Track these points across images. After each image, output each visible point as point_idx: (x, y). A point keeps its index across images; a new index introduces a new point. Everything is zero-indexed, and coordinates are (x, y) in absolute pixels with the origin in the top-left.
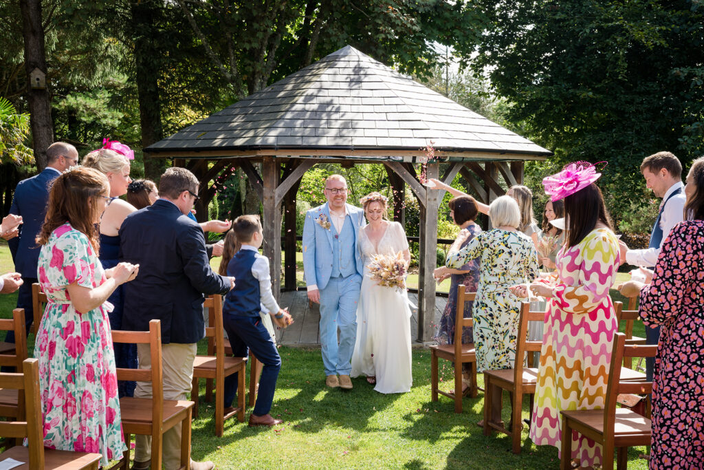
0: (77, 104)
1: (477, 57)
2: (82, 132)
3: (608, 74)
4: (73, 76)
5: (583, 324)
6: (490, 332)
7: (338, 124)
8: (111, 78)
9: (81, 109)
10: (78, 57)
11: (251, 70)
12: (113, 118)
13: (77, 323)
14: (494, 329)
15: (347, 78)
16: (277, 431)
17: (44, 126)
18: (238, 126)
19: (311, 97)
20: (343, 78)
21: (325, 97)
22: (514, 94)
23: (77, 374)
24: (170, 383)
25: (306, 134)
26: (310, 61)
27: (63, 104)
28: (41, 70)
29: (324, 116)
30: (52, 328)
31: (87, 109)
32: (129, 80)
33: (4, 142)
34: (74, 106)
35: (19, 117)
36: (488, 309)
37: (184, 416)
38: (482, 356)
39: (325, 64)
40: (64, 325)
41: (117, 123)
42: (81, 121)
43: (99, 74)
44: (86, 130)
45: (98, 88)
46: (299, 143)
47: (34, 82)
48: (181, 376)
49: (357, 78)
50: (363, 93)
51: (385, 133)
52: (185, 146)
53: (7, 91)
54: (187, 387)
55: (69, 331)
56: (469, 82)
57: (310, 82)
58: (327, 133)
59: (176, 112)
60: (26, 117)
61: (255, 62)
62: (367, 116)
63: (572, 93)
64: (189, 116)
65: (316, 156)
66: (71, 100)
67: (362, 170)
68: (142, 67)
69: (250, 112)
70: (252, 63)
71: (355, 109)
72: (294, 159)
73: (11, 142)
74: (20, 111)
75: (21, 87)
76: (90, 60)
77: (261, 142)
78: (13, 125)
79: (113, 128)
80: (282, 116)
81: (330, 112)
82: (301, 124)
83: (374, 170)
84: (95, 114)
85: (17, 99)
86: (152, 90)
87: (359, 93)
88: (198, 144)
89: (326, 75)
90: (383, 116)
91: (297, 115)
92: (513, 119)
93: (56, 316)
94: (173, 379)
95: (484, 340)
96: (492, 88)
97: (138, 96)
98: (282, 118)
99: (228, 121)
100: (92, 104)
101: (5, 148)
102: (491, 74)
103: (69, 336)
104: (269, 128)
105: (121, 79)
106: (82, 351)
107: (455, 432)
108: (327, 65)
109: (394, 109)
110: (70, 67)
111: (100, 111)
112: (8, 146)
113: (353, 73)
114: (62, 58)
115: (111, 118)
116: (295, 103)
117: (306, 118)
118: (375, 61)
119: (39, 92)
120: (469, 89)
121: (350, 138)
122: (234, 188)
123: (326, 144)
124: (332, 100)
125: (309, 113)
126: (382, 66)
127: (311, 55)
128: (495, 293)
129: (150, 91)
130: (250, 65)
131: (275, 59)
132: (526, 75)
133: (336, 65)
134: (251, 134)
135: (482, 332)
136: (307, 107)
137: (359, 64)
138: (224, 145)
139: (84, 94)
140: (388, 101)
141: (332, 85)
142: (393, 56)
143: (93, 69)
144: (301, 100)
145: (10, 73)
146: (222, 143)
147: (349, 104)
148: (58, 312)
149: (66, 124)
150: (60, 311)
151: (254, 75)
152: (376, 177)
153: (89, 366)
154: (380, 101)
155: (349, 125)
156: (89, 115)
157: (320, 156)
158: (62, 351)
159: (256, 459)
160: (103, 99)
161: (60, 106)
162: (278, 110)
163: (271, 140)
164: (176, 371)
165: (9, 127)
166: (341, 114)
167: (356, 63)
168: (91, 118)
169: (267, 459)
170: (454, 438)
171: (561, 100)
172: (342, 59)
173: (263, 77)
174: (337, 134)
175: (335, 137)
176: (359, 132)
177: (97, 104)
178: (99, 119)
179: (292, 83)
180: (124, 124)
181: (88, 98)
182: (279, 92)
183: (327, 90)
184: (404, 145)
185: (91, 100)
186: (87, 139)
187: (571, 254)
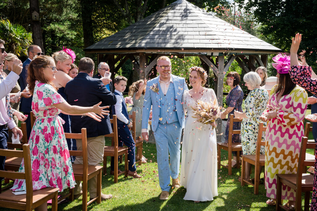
0: (55, 28)
1: (248, 3)
2: (57, 41)
3: (313, 11)
4: (53, 15)
6: (253, 136)
7: (175, 37)
8: (71, 15)
9: (57, 30)
10: (55, 5)
11: (136, 11)
12: (72, 35)
13: (49, 127)
14: (255, 135)
15: (181, 14)
16: (143, 182)
17: (39, 38)
18: (128, 38)
19: (163, 24)
20: (178, 15)
21: (170, 23)
22: (266, 21)
23: (49, 150)
24: (93, 159)
25: (160, 42)
26: (164, 6)
27: (48, 28)
28: (37, 12)
29: (169, 33)
30: (37, 130)
31: (60, 30)
32: (78, 16)
33: (21, 46)
35: (28, 34)
36: (253, 125)
37: (98, 173)
38: (249, 148)
39: (170, 8)
40: (43, 128)
41: (74, 37)
42: (57, 36)
43: (64, 14)
44: (60, 40)
45: (65, 20)
46: (156, 46)
47: (34, 17)
48: (98, 155)
49: (186, 14)
50: (188, 22)
51: (198, 41)
52: (103, 48)
53: (22, 22)
54: (101, 160)
55: (45, 131)
56: (245, 16)
57: (162, 16)
58: (170, 41)
59: (100, 32)
60: (31, 34)
61: (137, 7)
62: (189, 33)
63: (295, 20)
64: (106, 33)
66: (52, 26)
67: (191, 59)
68: (84, 10)
69: (134, 31)
70: (136, 8)
71: (184, 29)
72: (155, 54)
73: (24, 46)
74: (28, 31)
75: (29, 20)
76: (60, 6)
77: (138, 46)
78: (25, 38)
79: (72, 39)
80: (148, 33)
81: (172, 31)
82: (157, 37)
83: (196, 59)
84: (63, 33)
85: (27, 26)
86: (89, 21)
87: (186, 22)
88: (109, 47)
89: (170, 13)
90: (198, 33)
91: (156, 32)
92: (265, 34)
93: (39, 124)
94: (94, 157)
95: (250, 140)
96: (255, 18)
97: (82, 24)
98: (148, 34)
99: (123, 36)
100: (62, 28)
101: (21, 49)
102: (255, 11)
103: (45, 133)
104: (143, 39)
105: (74, 16)
106: (51, 140)
107: (227, 184)
108: (171, 8)
109: (203, 29)
110: (51, 10)
111: (66, 31)
112: (23, 48)
113: (184, 12)
114: (48, 6)
115: (71, 35)
116: (155, 27)
117: (160, 34)
118: (194, 6)
119: (36, 22)
120: (246, 19)
121: (181, 44)
122: (130, 68)
123: (169, 47)
124: (173, 26)
125: (161, 32)
126: (198, 8)
127: (165, 3)
128: (256, 118)
129: (88, 22)
130: (135, 8)
131: (147, 5)
132: (272, 12)
133: (175, 8)
134: (134, 42)
135: (249, 136)
136: (161, 29)
137: (187, 8)
138: (121, 47)
139: (58, 23)
140: (200, 25)
141: (173, 18)
142: (205, 3)
143: (62, 11)
144: (158, 25)
145: (24, 13)
146: (120, 46)
147: (181, 27)
148: (40, 122)
149: (50, 38)
150: (41, 122)
151: (137, 13)
152: (197, 63)
153: (55, 147)
154: (197, 26)
155: (181, 37)
156: (61, 33)
157: (167, 53)
158: (42, 140)
159: (132, 194)
160: (67, 25)
161: (47, 29)
162: (147, 30)
163: (143, 45)
164: (96, 153)
165: (23, 39)
166: (177, 32)
167: (185, 7)
168: (62, 35)
169: (137, 194)
170: (226, 186)
171: (289, 24)
172: (179, 5)
173: (141, 14)
174: (175, 42)
175: (174, 43)
176: (186, 41)
177: (64, 28)
178: (65, 35)
179: (154, 17)
180: (77, 37)
181: (60, 25)
182: (147, 22)
183: (171, 21)
184: (207, 47)
185: (62, 26)
186: (60, 45)
187: (287, 100)
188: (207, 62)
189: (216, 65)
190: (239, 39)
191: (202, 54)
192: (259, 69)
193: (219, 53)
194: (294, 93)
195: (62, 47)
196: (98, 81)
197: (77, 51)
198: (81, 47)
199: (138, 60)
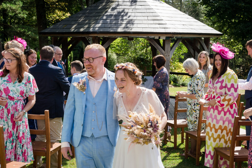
0: (7, 7)
2: (9, 20)
5: (229, 111)
7: (125, 22)
9: (9, 10)
12: (23, 14)
15: (130, 0)
18: (81, 22)
19: (114, 9)
21: (120, 9)
24: (52, 137)
25: (111, 27)
29: (120, 18)
31: (12, 10)
34: (6, 8)
41: (25, 16)
42: (8, 15)
46: (108, 30)
48: (56, 133)
50: (137, 7)
51: (147, 26)
54: (59, 138)
57: (113, 2)
58: (121, 26)
59: (53, 13)
62: (138, 18)
65: (115, 37)
66: (4, 5)
69: (87, 16)
71: (133, 14)
72: (106, 37)
79: (23, 18)
80: (101, 18)
81: (123, 16)
84: (15, 12)
86: (42, 3)
87: (135, 7)
88: (63, 30)
90: (146, 18)
91: (107, 17)
92: (209, 16)
94: (53, 135)
96: (199, 1)
97: (35, 6)
99: (76, 20)
100: (14, 7)
104: (95, 23)
107: (173, 157)
109: (151, 14)
111: (17, 10)
116: (107, 12)
117: (112, 19)
121: (131, 28)
122: (80, 45)
123: (120, 31)
124: (123, 11)
125: (113, 16)
134: (86, 26)
136: (112, 14)
138: (75, 31)
139: (10, 2)
140: (148, 11)
141: (123, 3)
144: (109, 10)
147: (131, 12)
149: (1, 16)
154: (145, 11)
155: (130, 22)
156: (13, 12)
160: (19, 4)
162: (99, 15)
164: (54, 131)
166: (128, 17)
168: (14, 14)
170: (172, 159)
171: (230, 7)
174: (125, 26)
175: (124, 28)
176: (135, 26)
177: (16, 7)
178: (17, 14)
179: (105, 2)
180: (28, 16)
181: (12, 4)
182: (99, 6)
183: (121, 6)
184: (155, 31)
185: (13, 5)
186: (12, 23)
187: (220, 82)
188: (154, 45)
189: (163, 48)
190: (184, 23)
191: (150, 37)
192: (202, 53)
193: (166, 37)
194: (226, 76)
195: (14, 26)
196: (59, 69)
197: (29, 30)
198: (33, 25)
199: (90, 41)
